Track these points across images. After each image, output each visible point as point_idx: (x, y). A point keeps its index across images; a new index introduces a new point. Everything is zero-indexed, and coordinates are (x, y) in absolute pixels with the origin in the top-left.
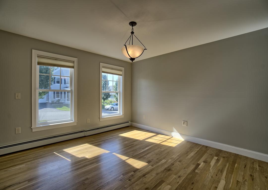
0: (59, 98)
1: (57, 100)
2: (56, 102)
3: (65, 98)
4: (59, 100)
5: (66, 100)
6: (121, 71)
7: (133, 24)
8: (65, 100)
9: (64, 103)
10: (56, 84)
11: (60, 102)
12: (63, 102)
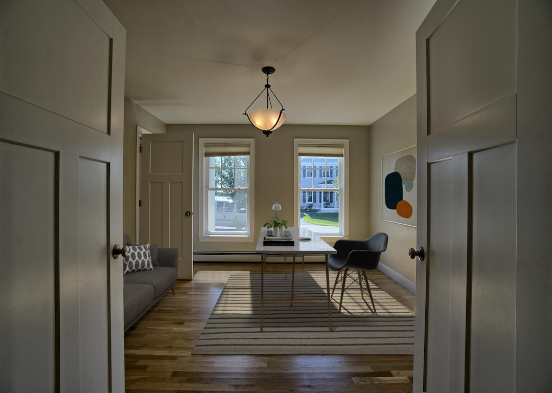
0: (311, 201)
1: (308, 205)
2: (306, 210)
3: (320, 202)
4: (311, 206)
5: (322, 206)
6: (341, 146)
7: (268, 70)
8: (320, 207)
9: (319, 210)
10: (306, 178)
11: (313, 208)
12: (317, 208)
